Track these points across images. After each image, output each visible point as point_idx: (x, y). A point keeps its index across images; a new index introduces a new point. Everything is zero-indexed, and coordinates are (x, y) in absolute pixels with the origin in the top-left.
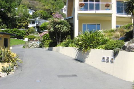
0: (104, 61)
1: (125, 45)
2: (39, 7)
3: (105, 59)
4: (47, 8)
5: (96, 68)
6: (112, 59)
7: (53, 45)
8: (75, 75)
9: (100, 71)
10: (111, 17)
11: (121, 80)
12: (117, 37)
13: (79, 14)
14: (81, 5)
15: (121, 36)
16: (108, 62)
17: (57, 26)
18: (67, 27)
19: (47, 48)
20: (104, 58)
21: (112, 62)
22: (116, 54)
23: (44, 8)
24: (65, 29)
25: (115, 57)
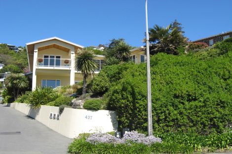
0: (51, 118)
1: (73, 101)
2: (11, 61)
3: (53, 115)
4: (18, 63)
5: (45, 125)
6: (58, 116)
7: (11, 101)
8: (20, 132)
9: (48, 128)
10: (70, 73)
11: (64, 137)
12: (69, 94)
13: (37, 69)
14: (40, 61)
15: (74, 92)
16: (55, 118)
17: (15, 82)
18: (25, 82)
19: (6, 104)
20: (51, 115)
21: (58, 119)
22: (61, 111)
23: (15, 62)
24: (23, 85)
25: (60, 114)
